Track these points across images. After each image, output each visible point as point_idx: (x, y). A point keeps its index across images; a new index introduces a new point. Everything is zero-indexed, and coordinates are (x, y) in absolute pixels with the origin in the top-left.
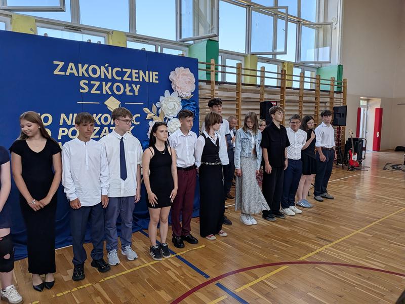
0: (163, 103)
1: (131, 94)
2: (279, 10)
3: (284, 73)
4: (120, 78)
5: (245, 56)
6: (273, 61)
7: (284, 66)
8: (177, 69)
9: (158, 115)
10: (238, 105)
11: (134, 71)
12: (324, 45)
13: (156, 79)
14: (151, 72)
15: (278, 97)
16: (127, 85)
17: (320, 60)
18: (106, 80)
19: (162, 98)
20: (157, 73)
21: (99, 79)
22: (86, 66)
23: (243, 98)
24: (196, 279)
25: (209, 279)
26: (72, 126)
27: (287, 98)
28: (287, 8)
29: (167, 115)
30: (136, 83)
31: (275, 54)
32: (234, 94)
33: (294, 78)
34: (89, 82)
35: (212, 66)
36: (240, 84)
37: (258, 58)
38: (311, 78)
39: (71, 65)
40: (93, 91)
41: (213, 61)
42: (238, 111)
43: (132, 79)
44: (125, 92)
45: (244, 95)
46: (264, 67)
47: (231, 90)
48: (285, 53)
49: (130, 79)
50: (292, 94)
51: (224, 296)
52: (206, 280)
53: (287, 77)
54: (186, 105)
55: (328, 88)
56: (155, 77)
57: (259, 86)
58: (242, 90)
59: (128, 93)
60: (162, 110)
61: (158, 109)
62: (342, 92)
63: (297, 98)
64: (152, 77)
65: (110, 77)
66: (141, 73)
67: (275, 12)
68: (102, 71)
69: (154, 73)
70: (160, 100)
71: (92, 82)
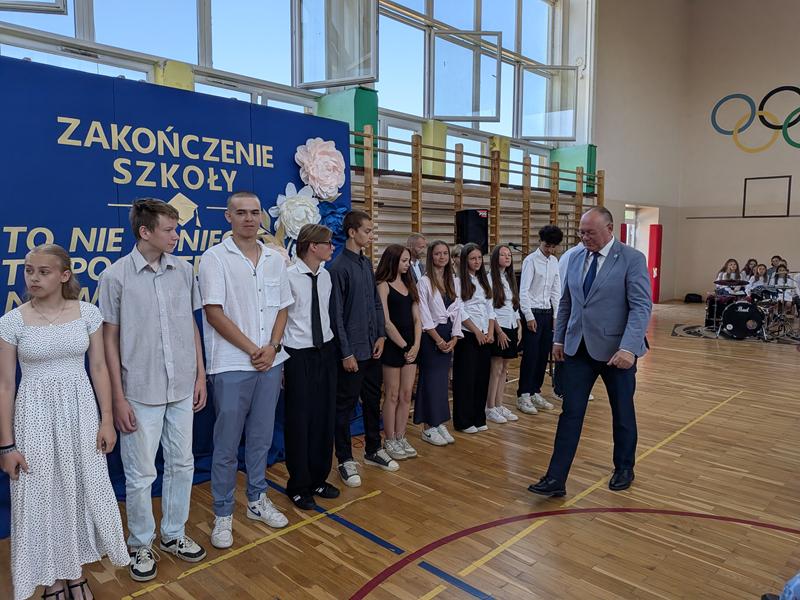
0: (283, 208)
1: (220, 188)
2: (483, 37)
3: (496, 157)
4: (197, 157)
5: (423, 122)
6: (474, 134)
7: (494, 145)
8: (310, 142)
9: (273, 232)
10: (415, 216)
11: (225, 143)
12: (563, 107)
13: (269, 161)
14: (258, 146)
15: (487, 202)
16: (211, 170)
17: (556, 134)
18: (169, 159)
19: (280, 198)
20: (271, 149)
21: (153, 157)
22: (127, 129)
23: (425, 202)
24: (378, 558)
25: (403, 556)
26: (95, 254)
27: (503, 203)
28: (499, 34)
29: (291, 232)
30: (229, 168)
31: (476, 120)
32: (407, 195)
33: (512, 167)
34: (134, 163)
35: (366, 139)
36: (420, 177)
37: (449, 128)
38: (539, 167)
39: (96, 125)
40: (141, 182)
41: (368, 130)
42: (415, 227)
43: (221, 159)
44: (206, 185)
45: (425, 197)
46: (462, 145)
47: (401, 187)
48: (496, 119)
49: (217, 159)
50: (511, 197)
51: (441, 587)
52: (398, 558)
53: (502, 165)
54: (328, 212)
55: (572, 187)
56: (267, 157)
57: (452, 180)
58: (423, 187)
59: (213, 187)
60: (281, 223)
61: (273, 220)
62: (596, 195)
63: (519, 205)
64: (261, 156)
65: (175, 153)
66: (239, 147)
67: (476, 42)
68: (159, 140)
69: (266, 148)
70: (278, 203)
71: (139, 163)
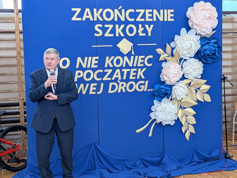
0: (178, 42)
4: (133, 20)
9: (172, 55)
11: (148, 11)
14: (166, 11)
16: (140, 26)
18: (120, 22)
19: (177, 37)
20: (173, 11)
22: (101, 10)
26: (86, 69)
30: (149, 23)
34: (104, 26)
39: (87, 10)
40: (107, 35)
43: (145, 19)
54: (205, 43)
56: (170, 15)
59: (141, 34)
60: (176, 50)
64: (167, 15)
65: (123, 19)
66: (155, 12)
68: (115, 14)
69: (169, 11)
70: (175, 40)
